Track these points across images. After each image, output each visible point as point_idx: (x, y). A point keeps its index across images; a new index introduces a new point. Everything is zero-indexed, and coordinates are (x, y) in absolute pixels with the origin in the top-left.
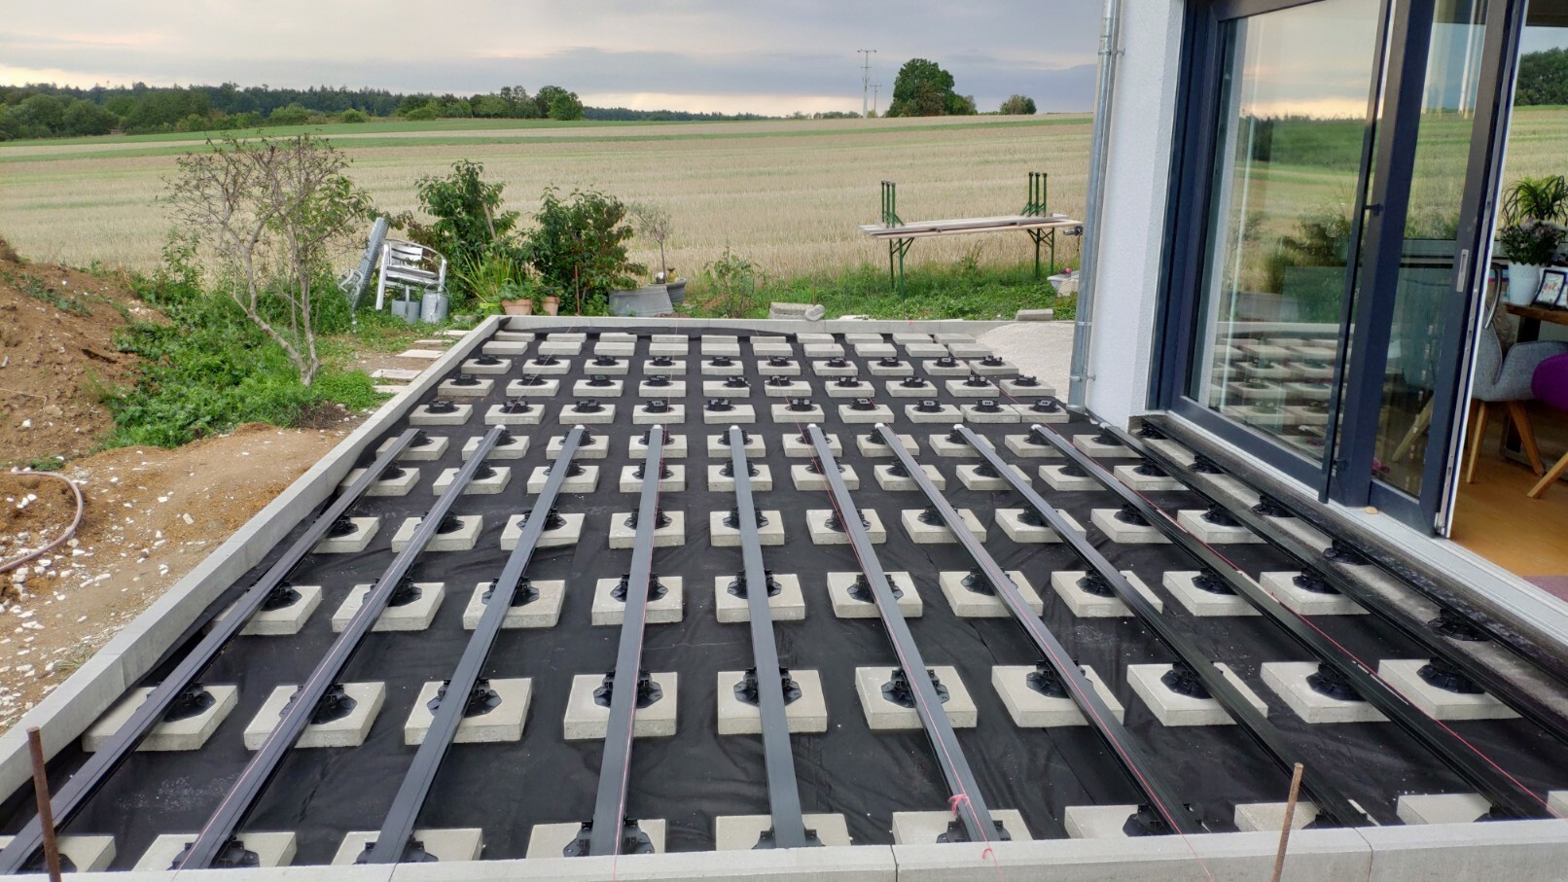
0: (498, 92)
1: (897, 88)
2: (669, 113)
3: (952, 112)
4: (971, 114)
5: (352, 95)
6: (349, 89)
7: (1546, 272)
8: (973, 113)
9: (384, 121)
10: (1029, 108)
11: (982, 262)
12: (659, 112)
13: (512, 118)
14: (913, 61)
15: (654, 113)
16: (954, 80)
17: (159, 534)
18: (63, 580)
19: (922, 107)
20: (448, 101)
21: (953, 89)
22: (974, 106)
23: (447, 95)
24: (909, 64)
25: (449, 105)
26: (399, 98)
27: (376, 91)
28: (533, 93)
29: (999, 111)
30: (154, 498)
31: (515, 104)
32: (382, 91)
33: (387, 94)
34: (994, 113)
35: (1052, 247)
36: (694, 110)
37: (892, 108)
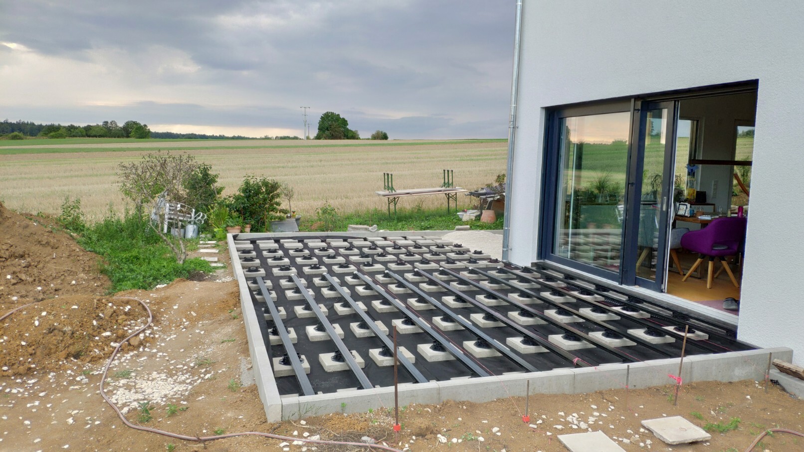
0: (101, 124)
1: (320, 125)
2: (195, 135)
3: (348, 138)
4: (357, 139)
5: (11, 124)
6: (9, 121)
7: (679, 204)
8: (358, 138)
9: (34, 139)
10: (385, 137)
11: (425, 207)
12: (189, 134)
13: (109, 137)
14: (327, 112)
15: (187, 135)
16: (348, 122)
17: (184, 320)
18: (157, 339)
19: (333, 135)
20: (72, 128)
21: (348, 127)
22: (358, 135)
23: (72, 125)
24: (325, 114)
25: (72, 130)
26: (41, 126)
27: (26, 122)
28: (121, 125)
29: (370, 138)
30: (171, 307)
31: (111, 130)
32: (29, 122)
33: (33, 124)
34: (368, 139)
35: (456, 201)
36: (208, 134)
37: (317, 135)
